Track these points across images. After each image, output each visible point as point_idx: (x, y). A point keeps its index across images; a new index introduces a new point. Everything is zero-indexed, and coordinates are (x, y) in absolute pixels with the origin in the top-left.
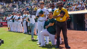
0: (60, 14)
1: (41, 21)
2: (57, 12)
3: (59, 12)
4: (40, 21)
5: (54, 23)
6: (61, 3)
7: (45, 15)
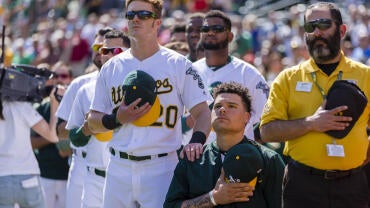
0: (320, 111)
1: (134, 158)
2: (299, 87)
3: (320, 89)
4: (123, 155)
5: (253, 183)
6: (328, 17)
7: (175, 108)
